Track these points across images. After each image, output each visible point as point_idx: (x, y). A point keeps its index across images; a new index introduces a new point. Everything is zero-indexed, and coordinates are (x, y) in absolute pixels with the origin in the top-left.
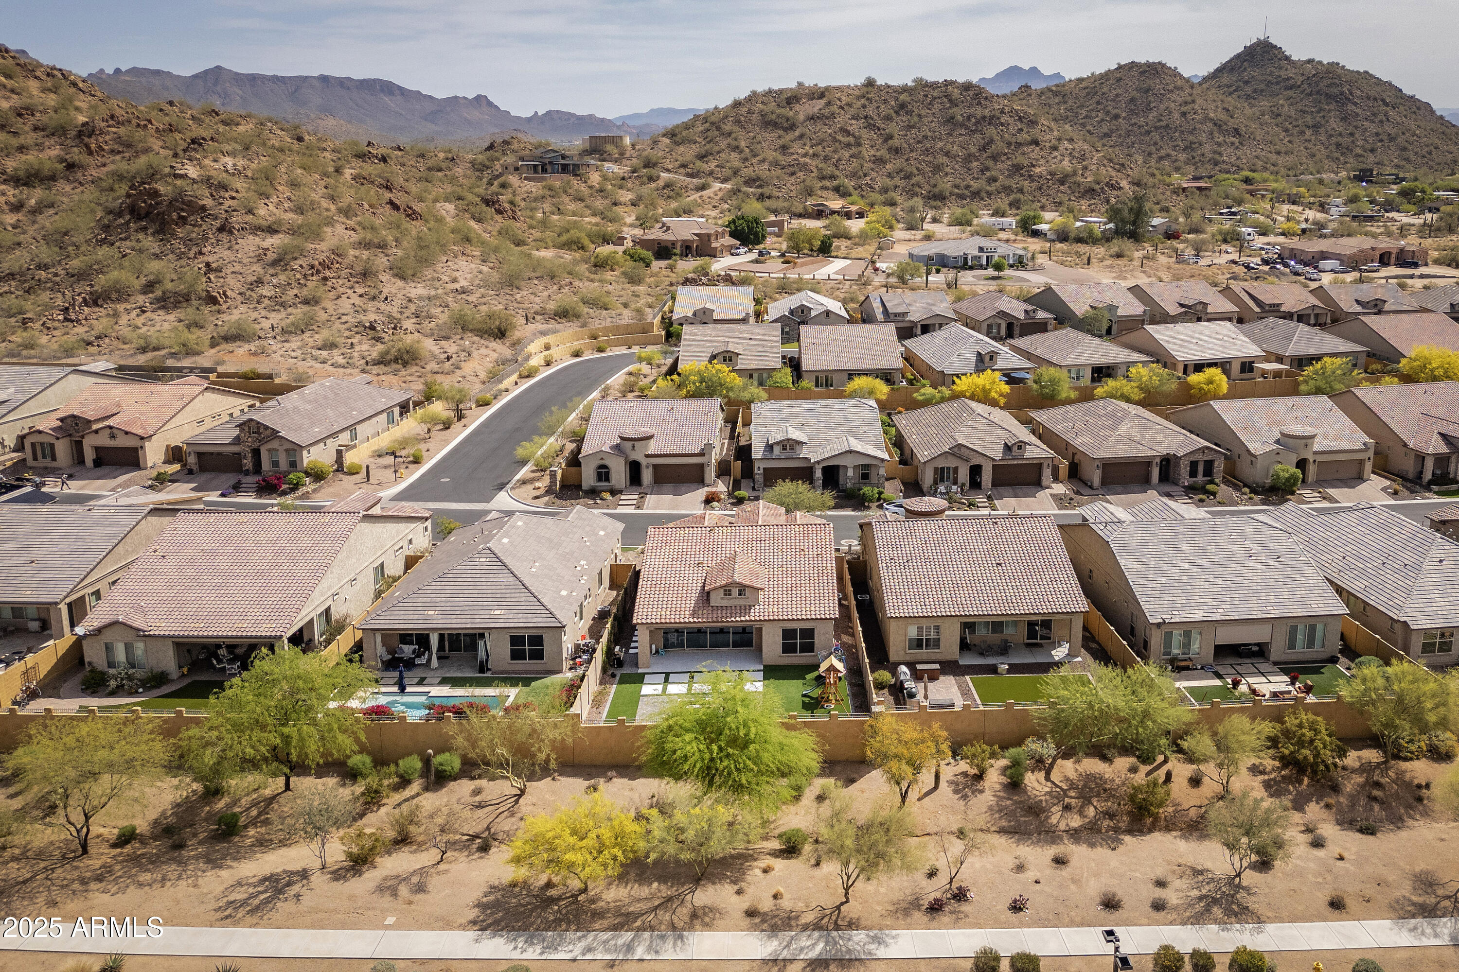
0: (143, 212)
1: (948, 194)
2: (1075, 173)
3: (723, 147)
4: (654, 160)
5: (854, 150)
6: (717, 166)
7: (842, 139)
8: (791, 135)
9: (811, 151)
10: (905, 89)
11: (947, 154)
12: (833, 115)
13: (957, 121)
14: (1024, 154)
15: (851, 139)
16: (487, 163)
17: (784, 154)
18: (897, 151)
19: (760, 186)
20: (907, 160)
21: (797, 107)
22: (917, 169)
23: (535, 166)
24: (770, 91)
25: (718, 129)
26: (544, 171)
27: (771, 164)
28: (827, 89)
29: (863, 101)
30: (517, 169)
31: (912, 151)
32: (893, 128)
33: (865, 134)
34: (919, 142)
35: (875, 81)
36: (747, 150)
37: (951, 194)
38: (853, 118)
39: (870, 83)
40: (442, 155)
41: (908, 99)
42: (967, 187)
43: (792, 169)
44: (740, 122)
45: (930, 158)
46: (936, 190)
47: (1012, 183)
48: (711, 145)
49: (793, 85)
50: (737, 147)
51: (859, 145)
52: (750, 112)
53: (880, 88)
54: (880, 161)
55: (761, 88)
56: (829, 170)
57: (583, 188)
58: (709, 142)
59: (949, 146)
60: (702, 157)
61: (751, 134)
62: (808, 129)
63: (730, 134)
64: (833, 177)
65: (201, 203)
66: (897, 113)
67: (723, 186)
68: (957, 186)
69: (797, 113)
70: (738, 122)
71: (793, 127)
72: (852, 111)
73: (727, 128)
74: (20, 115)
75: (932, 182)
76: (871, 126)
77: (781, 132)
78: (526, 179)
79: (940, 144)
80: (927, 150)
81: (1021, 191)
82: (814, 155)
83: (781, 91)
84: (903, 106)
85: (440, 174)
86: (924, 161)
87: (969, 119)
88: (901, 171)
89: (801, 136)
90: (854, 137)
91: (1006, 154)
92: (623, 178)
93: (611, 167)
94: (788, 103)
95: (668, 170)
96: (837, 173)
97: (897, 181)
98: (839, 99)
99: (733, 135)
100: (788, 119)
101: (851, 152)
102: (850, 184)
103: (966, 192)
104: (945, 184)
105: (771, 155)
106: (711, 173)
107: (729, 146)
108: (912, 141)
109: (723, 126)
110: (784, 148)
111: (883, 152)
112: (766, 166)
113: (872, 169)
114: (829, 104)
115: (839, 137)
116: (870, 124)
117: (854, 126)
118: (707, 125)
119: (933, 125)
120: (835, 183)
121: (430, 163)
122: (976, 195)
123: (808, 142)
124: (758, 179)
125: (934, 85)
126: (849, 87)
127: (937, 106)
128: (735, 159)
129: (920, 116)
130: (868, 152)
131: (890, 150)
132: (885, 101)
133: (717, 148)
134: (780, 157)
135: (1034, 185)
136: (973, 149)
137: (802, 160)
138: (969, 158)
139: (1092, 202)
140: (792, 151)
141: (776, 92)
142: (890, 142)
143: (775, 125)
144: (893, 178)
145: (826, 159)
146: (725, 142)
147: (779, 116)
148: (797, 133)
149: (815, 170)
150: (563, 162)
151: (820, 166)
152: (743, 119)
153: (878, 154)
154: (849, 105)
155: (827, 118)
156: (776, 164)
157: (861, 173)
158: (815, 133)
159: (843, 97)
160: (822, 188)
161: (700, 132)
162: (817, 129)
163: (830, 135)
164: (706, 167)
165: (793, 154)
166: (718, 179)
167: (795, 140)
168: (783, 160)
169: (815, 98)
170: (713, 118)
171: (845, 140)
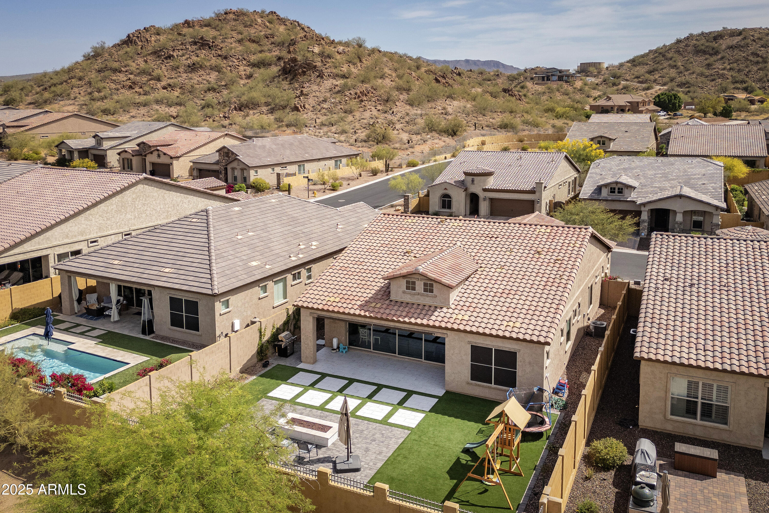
0: (288, 70)
3: (665, 65)
4: (619, 75)
5: (761, 66)
6: (660, 77)
7: (753, 59)
8: (715, 58)
9: (728, 67)
12: (747, 45)
15: (760, 59)
17: (708, 69)
19: (689, 87)
21: (721, 41)
23: (543, 78)
24: (703, 33)
26: (548, 79)
27: (698, 75)
28: (744, 30)
30: (532, 79)
36: (682, 67)
38: (762, 47)
43: (712, 77)
44: (679, 51)
48: (658, 65)
49: (720, 28)
50: (675, 66)
52: (687, 46)
55: (696, 32)
56: (741, 77)
57: (570, 89)
58: (657, 63)
60: (650, 72)
61: (686, 58)
62: (728, 54)
63: (671, 59)
64: (743, 82)
65: (315, 64)
67: (662, 87)
69: (721, 45)
70: (678, 52)
71: (717, 53)
72: (762, 42)
73: (669, 55)
77: (707, 56)
78: (536, 84)
82: (730, 69)
83: (710, 33)
89: (722, 58)
90: (762, 58)
92: (597, 85)
93: (591, 79)
94: (715, 39)
95: (626, 80)
96: (747, 79)
98: (753, 36)
99: (673, 59)
100: (713, 49)
101: (759, 67)
102: (756, 86)
105: (699, 69)
106: (655, 81)
107: (670, 65)
109: (667, 54)
110: (709, 66)
112: (694, 76)
114: (745, 38)
115: (751, 58)
117: (763, 51)
118: (657, 55)
120: (745, 85)
123: (727, 61)
124: (688, 83)
126: (760, 28)
128: (673, 73)
133: (661, 67)
134: (705, 71)
137: (721, 72)
140: (714, 67)
141: (706, 34)
143: (704, 52)
145: (739, 71)
146: (668, 63)
147: (707, 47)
148: (719, 57)
149: (730, 78)
151: (734, 75)
152: (681, 50)
154: (760, 39)
155: (742, 47)
156: (702, 74)
157: (765, 79)
158: (732, 56)
159: (756, 35)
160: (734, 88)
161: (652, 58)
162: (734, 53)
163: (744, 57)
164: (652, 78)
165: (714, 69)
166: (659, 84)
167: (717, 61)
168: (707, 72)
169: (734, 36)
170: (661, 51)
171: (755, 59)
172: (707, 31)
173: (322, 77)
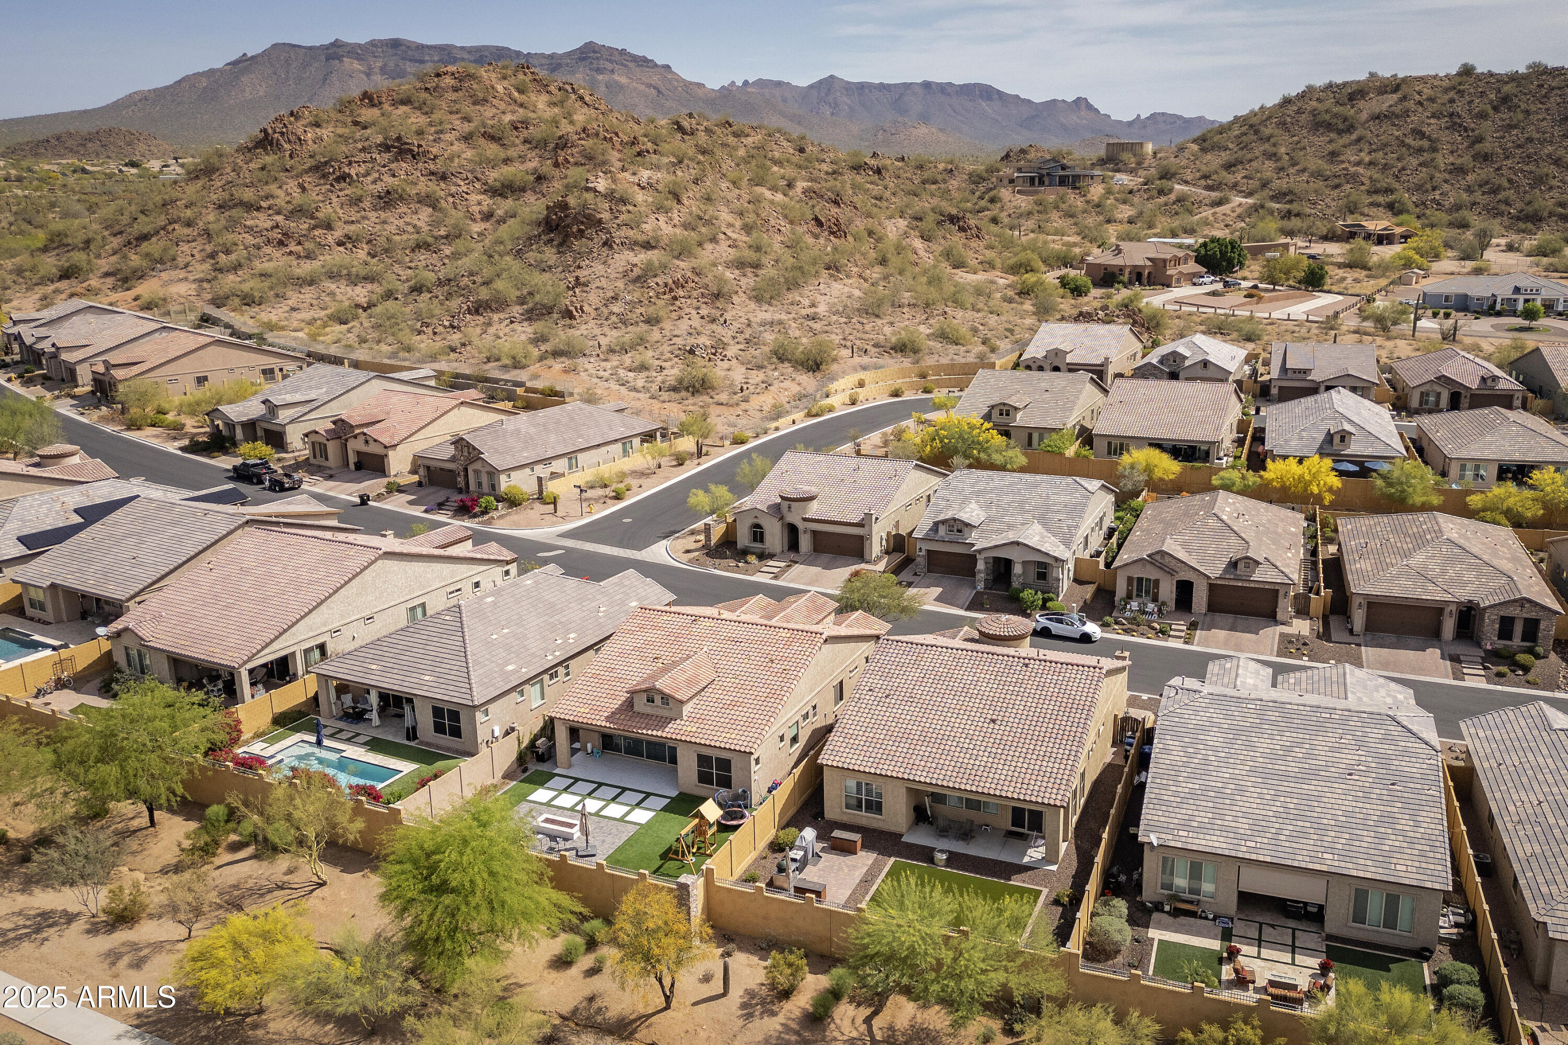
0: (554, 224)
1: (1546, 214)
3: (1257, 154)
4: (1173, 170)
5: (1426, 156)
6: (1245, 177)
7: (1412, 143)
8: (1346, 139)
9: (1367, 159)
10: (1514, 78)
11: (1557, 161)
12: (1406, 113)
15: (1425, 143)
16: (985, 175)
17: (1332, 162)
18: (1486, 158)
19: (1291, 202)
20: (1498, 169)
21: (1361, 104)
22: (1510, 181)
23: (1032, 179)
24: (1330, 86)
25: (1257, 132)
26: (1041, 183)
27: (1312, 175)
28: (1404, 80)
29: (1452, 94)
30: (1012, 181)
31: (1507, 158)
32: (1485, 127)
33: (1445, 136)
34: (1519, 146)
35: (1473, 68)
36: (1287, 158)
37: (1551, 214)
38: (1433, 116)
40: (941, 166)
41: (1515, 90)
43: (1337, 181)
44: (1285, 123)
45: (1532, 167)
46: (1530, 209)
48: (1244, 151)
49: (1362, 76)
50: (1275, 154)
51: (1434, 150)
52: (1299, 112)
53: (1480, 77)
54: (1460, 171)
55: (1320, 82)
56: (1387, 181)
57: (1079, 203)
58: (1242, 149)
60: (1229, 166)
61: (1296, 138)
62: (1370, 130)
63: (1268, 139)
64: (1389, 191)
65: (599, 216)
66: (1496, 109)
67: (1244, 200)
69: (1360, 111)
70: (1282, 124)
71: (1350, 129)
72: (1433, 107)
73: (1267, 131)
74: (516, 128)
75: (1528, 197)
76: (1455, 125)
77: (1333, 135)
78: (1019, 192)
79: (1549, 149)
80: (1529, 157)
82: (1371, 163)
83: (1345, 84)
84: (1505, 99)
85: (934, 187)
86: (1522, 171)
88: (1487, 183)
89: (1359, 140)
90: (1430, 140)
92: (1131, 192)
93: (1123, 179)
94: (1351, 99)
95: (1186, 182)
96: (1396, 185)
97: (1478, 196)
98: (1419, 93)
99: (1272, 140)
100: (1345, 120)
101: (1422, 159)
102: (1410, 199)
104: (1546, 201)
105: (1314, 163)
106: (1235, 185)
107: (1265, 153)
108: (1510, 145)
109: (1262, 129)
110: (1333, 155)
111: (1466, 160)
112: (1305, 177)
113: (1446, 181)
114: (1404, 98)
115: (1409, 141)
116: (1455, 123)
117: (1432, 127)
118: (1244, 129)
119: (1544, 123)
120: (1391, 198)
121: (927, 175)
123: (1366, 148)
124: (1291, 192)
126: (1436, 77)
128: (1268, 168)
129: (1527, 113)
130: (1443, 159)
131: (1475, 157)
132: (1483, 94)
133: (1249, 156)
134: (1325, 167)
137: (1352, 169)
140: (1342, 158)
141: (1337, 86)
142: (1478, 146)
143: (1329, 127)
144: (1472, 192)
145: (1386, 167)
146: (1262, 148)
147: (1336, 115)
148: (1354, 137)
149: (1367, 182)
150: (1062, 173)
151: (1375, 176)
152: (1289, 120)
153: (1459, 161)
154: (1431, 100)
155: (1397, 117)
156: (1318, 174)
157: (1429, 186)
158: (1377, 136)
159: (1425, 90)
160: (1372, 204)
161: (1236, 137)
162: (1382, 130)
163: (1397, 138)
164: (1230, 178)
165: (1343, 162)
166: (1241, 192)
167: (1350, 144)
168: (1328, 170)
169: (1386, 92)
170: (1254, 120)
171: (1417, 144)
172: (1339, 81)
173: (611, 247)
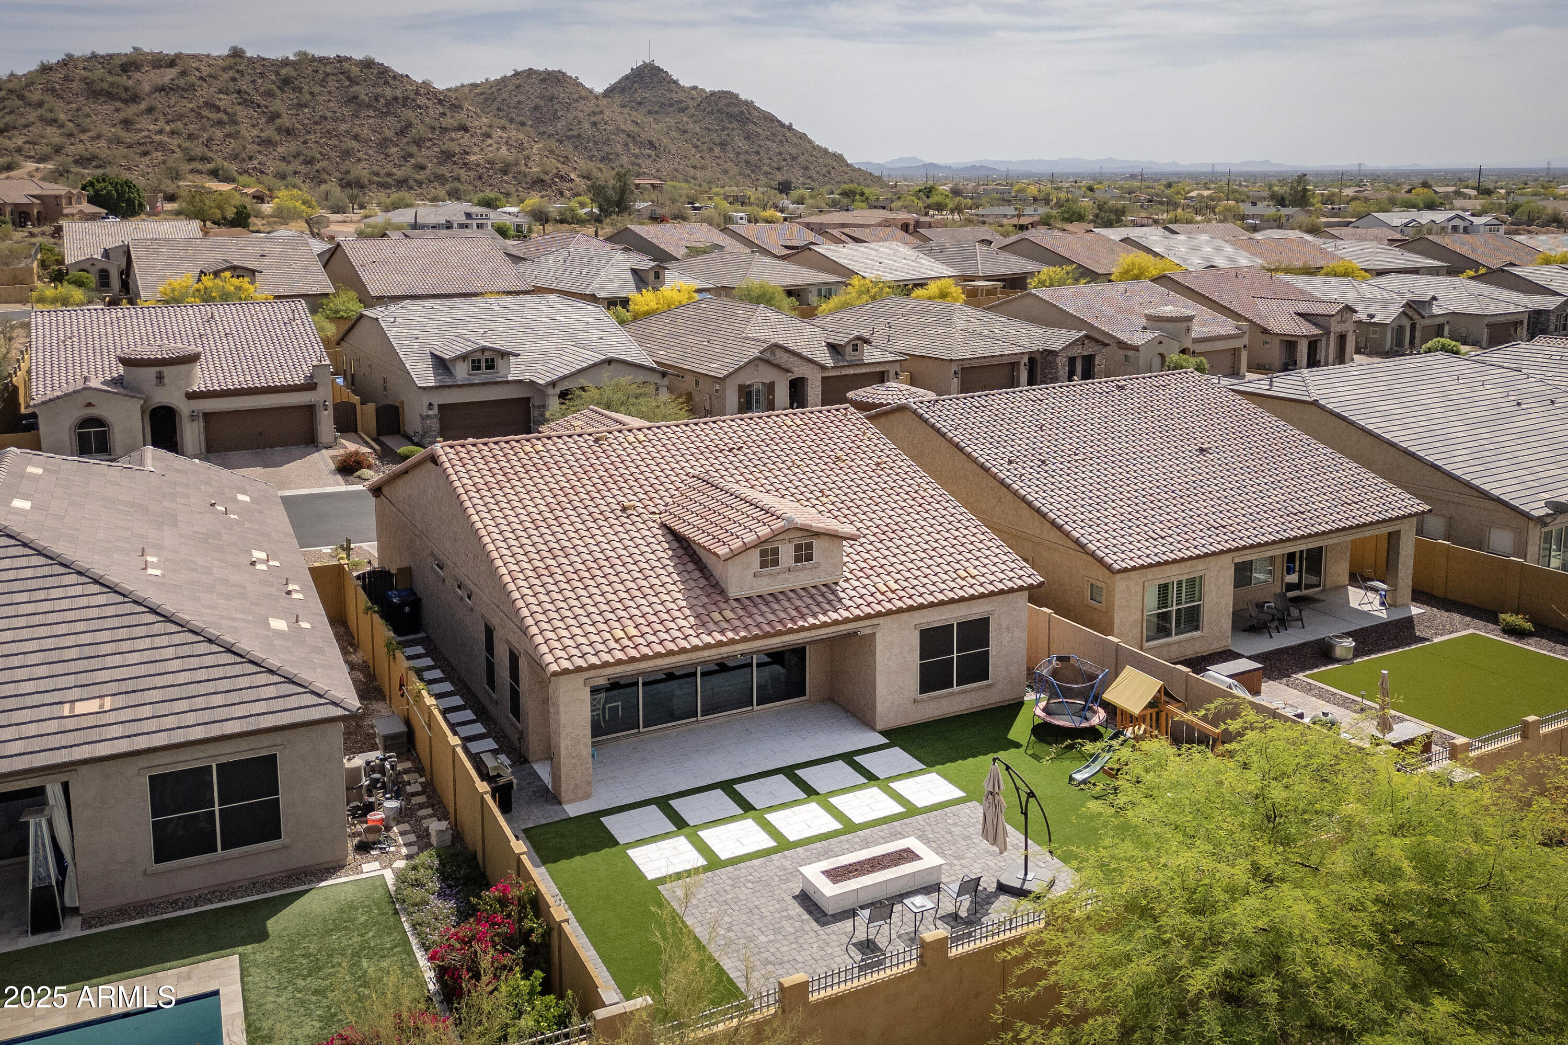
1: (366, 182)
2: (517, 163)
5: (228, 129)
6: (27, 142)
7: (210, 115)
8: (135, 108)
9: (168, 128)
10: (286, 63)
11: (356, 137)
12: (192, 87)
13: (363, 102)
14: (453, 140)
15: (223, 117)
17: (128, 131)
18: (289, 132)
20: (305, 142)
21: (138, 75)
24: (94, 56)
25: (21, 97)
27: (110, 141)
28: (179, 56)
29: (231, 73)
31: (309, 133)
32: (277, 105)
33: (241, 112)
34: (316, 123)
35: (243, 52)
36: (71, 124)
38: (221, 92)
39: (237, 53)
41: (294, 74)
42: (389, 175)
43: (143, 148)
44: (53, 90)
45: (334, 142)
46: (351, 177)
47: (445, 170)
48: (13, 116)
49: (127, 50)
50: (55, 121)
51: (235, 123)
52: (67, 78)
53: (252, 60)
54: (268, 143)
56: (199, 150)
59: (356, 130)
61: (74, 106)
62: (159, 101)
63: (40, 104)
64: (204, 159)
66: (279, 88)
67: (41, 166)
68: (377, 174)
69: (139, 82)
71: (135, 98)
72: (218, 84)
73: (36, 96)
75: (343, 168)
76: (247, 103)
77: (118, 104)
79: (344, 127)
80: (328, 132)
81: (458, 179)
82: (173, 132)
83: (111, 56)
84: (287, 81)
86: (327, 145)
87: (377, 99)
88: (299, 154)
89: (150, 110)
90: (227, 114)
91: (430, 140)
94: (124, 70)
96: (210, 154)
98: (198, 70)
99: (46, 106)
100: (126, 89)
101: (225, 131)
102: (233, 167)
103: (390, 180)
104: (361, 171)
105: (108, 130)
106: (19, 150)
107: (41, 119)
108: (307, 121)
109: (27, 94)
110: (127, 123)
111: (270, 133)
112: (103, 143)
113: (260, 152)
114: (183, 73)
115: (205, 113)
116: (245, 100)
117: (224, 101)
119: (331, 104)
120: (210, 166)
122: (402, 183)
123: (161, 117)
124: (95, 157)
125: (323, 60)
126: (208, 56)
127: (332, 84)
128: (53, 135)
129: (311, 93)
130: (248, 132)
131: (279, 130)
132: (262, 75)
133: (22, 121)
134: (123, 134)
135: (472, 174)
136: (389, 133)
137: (156, 138)
138: (384, 143)
139: (544, 193)
140: (138, 126)
141: (102, 57)
142: (278, 121)
143: (110, 96)
144: (289, 163)
145: (191, 137)
146: (35, 114)
147: (112, 84)
148: (143, 106)
149: (177, 150)
151: (184, 145)
152: (57, 86)
153: (264, 134)
154: (214, 77)
156: (119, 141)
158: (169, 106)
159: (203, 68)
160: (192, 171)
162: (172, 102)
163: (192, 110)
165: (141, 130)
166: (30, 157)
167: (141, 114)
168: (128, 137)
169: (161, 66)
170: (10, 86)
171: (214, 116)
172: (102, 52)
